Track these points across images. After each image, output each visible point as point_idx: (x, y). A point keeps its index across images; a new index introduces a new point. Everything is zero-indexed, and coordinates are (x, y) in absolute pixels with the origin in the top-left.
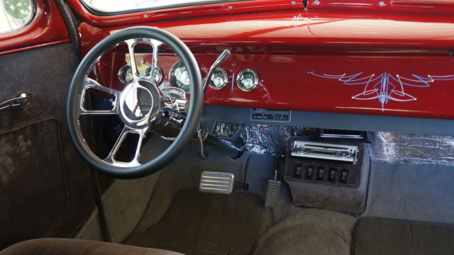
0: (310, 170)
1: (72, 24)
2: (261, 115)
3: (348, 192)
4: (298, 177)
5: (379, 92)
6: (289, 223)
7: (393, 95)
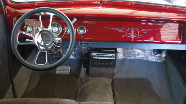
0: (99, 63)
1: (3, 6)
2: (83, 43)
3: (111, 70)
4: (95, 66)
5: (131, 34)
6: (89, 83)
7: (136, 36)
